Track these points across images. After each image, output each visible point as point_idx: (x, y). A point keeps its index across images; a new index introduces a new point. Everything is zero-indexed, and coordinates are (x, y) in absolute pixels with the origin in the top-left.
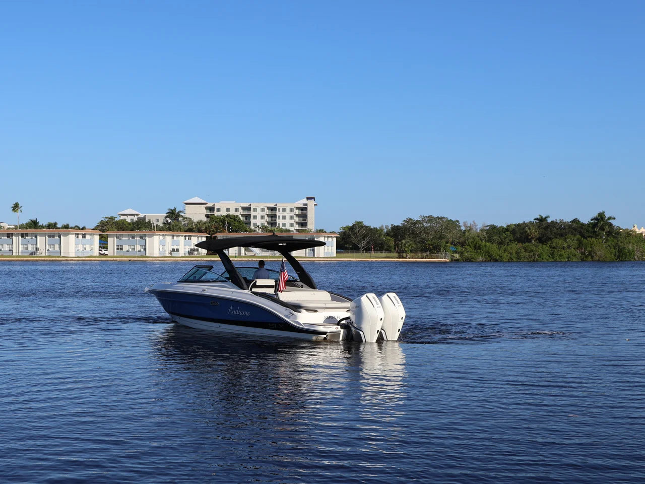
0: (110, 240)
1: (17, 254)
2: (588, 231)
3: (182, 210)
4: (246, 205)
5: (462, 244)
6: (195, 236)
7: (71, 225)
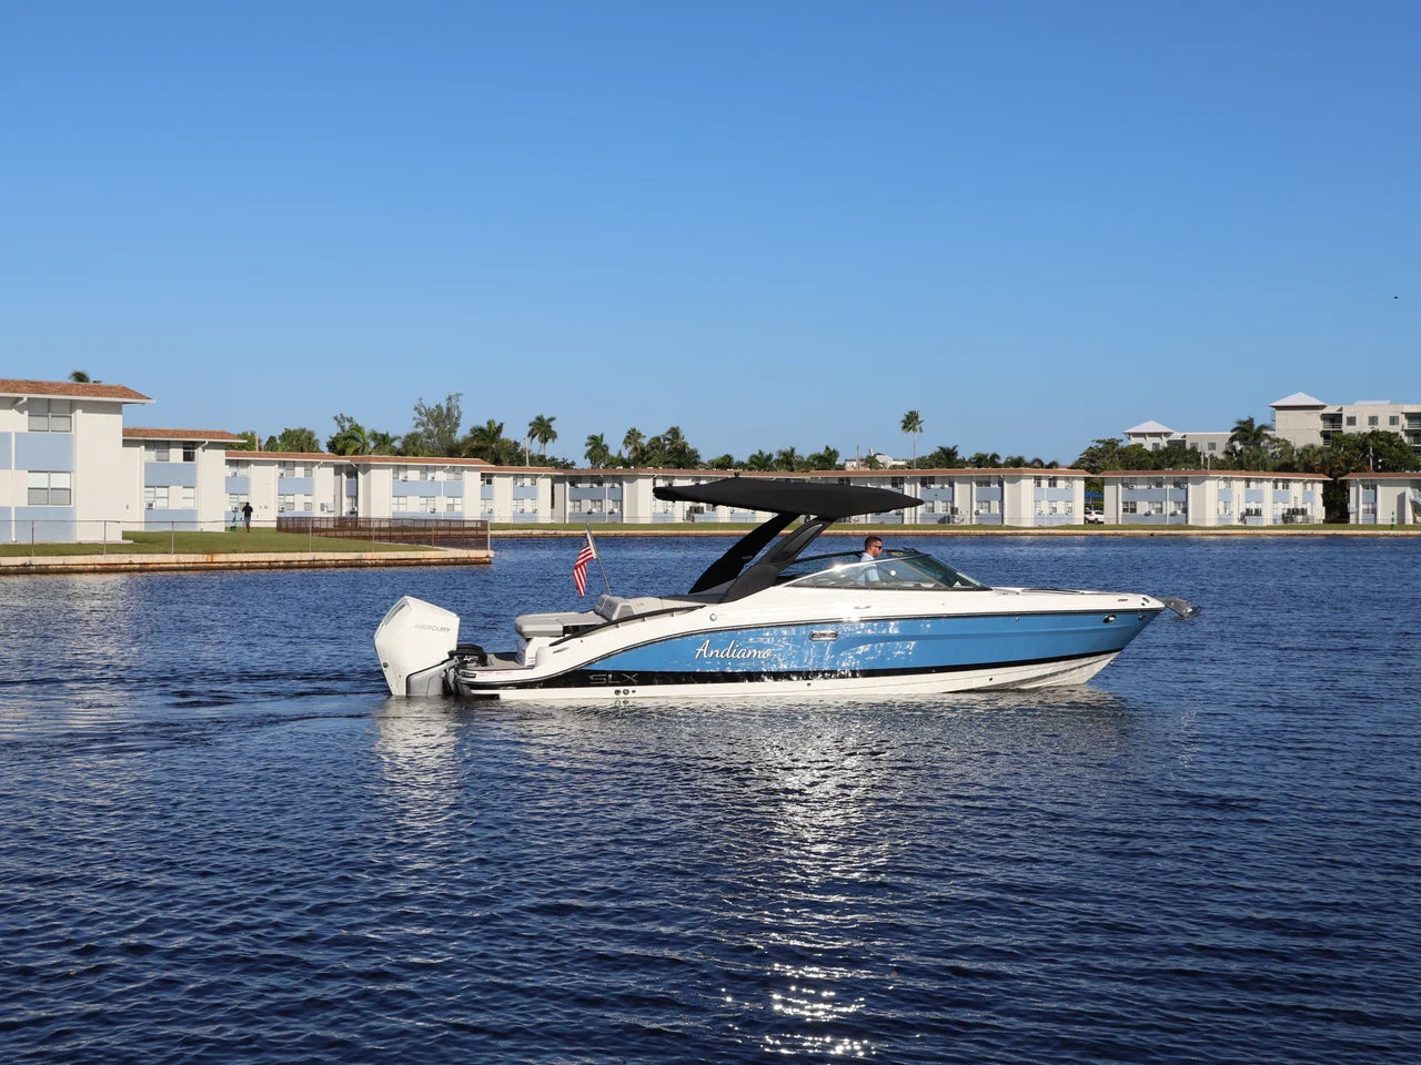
0: (1109, 491)
1: (913, 522)
3: (1267, 422)
6: (1300, 481)
7: (1028, 459)
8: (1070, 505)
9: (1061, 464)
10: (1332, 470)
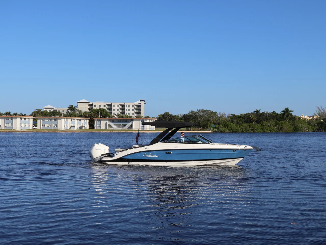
0: (39, 121)
2: (280, 117)
3: (76, 106)
4: (110, 104)
5: (219, 124)
6: (83, 119)
7: (19, 113)
8: (29, 124)
9: (27, 115)
10: (91, 117)
